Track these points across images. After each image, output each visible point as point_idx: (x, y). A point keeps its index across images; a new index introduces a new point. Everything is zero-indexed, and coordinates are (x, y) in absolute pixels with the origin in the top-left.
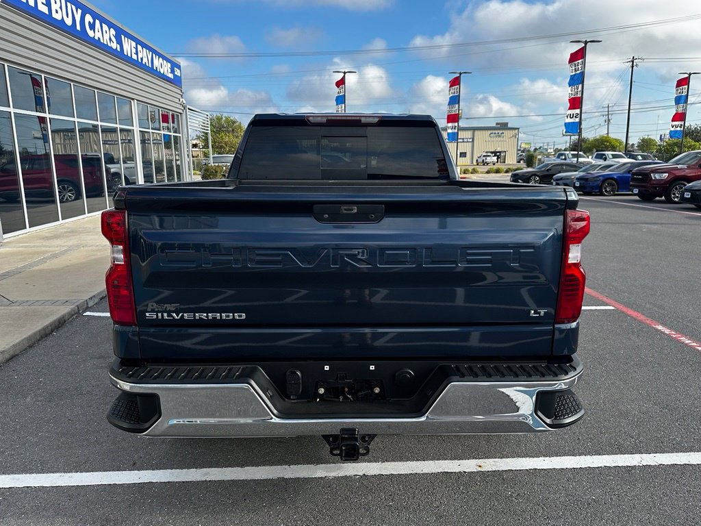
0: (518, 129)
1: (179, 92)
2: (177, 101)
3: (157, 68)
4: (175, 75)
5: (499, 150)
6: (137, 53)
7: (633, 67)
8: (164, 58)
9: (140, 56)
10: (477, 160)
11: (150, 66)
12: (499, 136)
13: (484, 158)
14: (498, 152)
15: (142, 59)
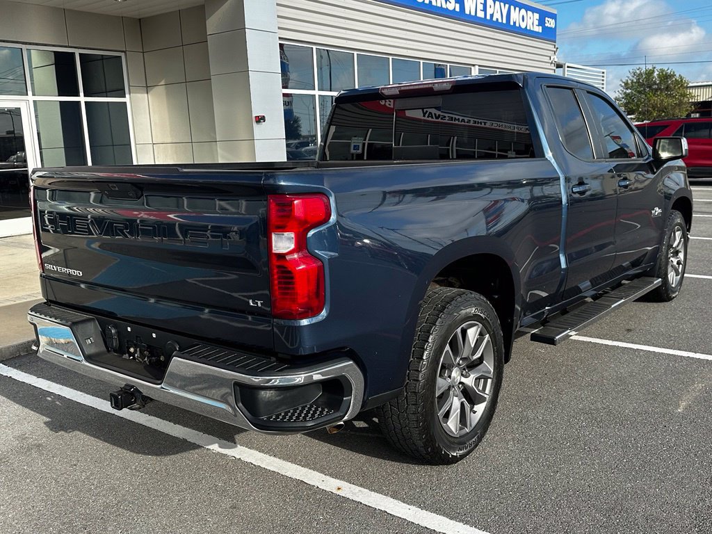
1: (551, 47)
2: (547, 59)
3: (515, 23)
4: (544, 28)
6: (485, 10)
8: (528, 8)
9: (489, 11)
11: (504, 21)
15: (492, 16)
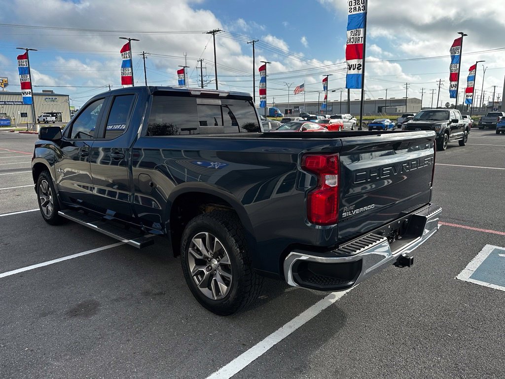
0: (68, 96)
5: (54, 111)
7: (144, 58)
10: (38, 119)
12: (53, 101)
13: (45, 118)
14: (54, 113)
